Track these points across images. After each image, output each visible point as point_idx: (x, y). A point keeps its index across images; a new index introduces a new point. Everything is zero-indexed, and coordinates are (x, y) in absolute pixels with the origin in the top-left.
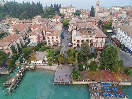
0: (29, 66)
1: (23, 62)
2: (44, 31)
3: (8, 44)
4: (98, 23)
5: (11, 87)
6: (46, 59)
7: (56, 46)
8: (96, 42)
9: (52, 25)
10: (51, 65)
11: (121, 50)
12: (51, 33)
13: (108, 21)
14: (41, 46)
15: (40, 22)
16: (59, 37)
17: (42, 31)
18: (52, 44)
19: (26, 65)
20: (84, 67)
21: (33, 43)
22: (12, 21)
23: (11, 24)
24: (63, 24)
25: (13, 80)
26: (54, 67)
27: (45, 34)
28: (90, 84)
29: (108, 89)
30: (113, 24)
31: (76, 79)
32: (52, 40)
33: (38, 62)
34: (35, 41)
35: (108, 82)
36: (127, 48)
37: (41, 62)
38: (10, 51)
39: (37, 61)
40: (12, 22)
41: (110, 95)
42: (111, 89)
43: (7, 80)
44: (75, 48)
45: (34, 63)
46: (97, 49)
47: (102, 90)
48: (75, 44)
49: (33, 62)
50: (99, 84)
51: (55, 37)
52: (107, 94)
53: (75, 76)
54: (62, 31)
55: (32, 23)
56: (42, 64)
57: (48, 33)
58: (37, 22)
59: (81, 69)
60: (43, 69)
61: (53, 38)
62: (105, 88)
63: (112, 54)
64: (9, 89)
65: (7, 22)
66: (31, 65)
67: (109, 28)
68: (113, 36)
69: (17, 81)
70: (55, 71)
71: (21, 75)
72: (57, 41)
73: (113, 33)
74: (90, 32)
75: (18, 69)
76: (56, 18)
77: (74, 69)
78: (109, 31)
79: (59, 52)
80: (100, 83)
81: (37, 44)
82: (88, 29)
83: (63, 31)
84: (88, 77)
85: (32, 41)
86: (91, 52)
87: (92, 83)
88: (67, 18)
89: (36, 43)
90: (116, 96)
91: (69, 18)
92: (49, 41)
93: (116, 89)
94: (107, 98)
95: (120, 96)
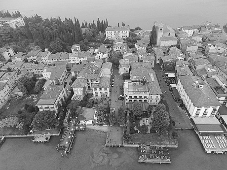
1: (71, 121)
5: (66, 149)
6: (95, 118)
8: (150, 98)
9: (98, 66)
10: (101, 125)
11: (178, 107)
12: (98, 82)
13: (170, 61)
15: (80, 58)
17: (88, 80)
19: (75, 125)
20: (135, 129)
24: (112, 63)
25: (67, 143)
26: (105, 128)
27: (90, 84)
28: (140, 147)
29: (155, 151)
30: (177, 66)
31: (127, 142)
32: (99, 93)
33: (88, 122)
34: (80, 93)
35: (156, 145)
37: (90, 122)
38: (56, 109)
39: (86, 121)
40: (43, 58)
41: (155, 157)
42: (157, 152)
43: (60, 142)
44: (127, 103)
45: (83, 123)
47: (149, 152)
48: (127, 100)
49: (82, 122)
50: (148, 147)
51: (103, 89)
52: (154, 156)
53: (127, 139)
54: (110, 75)
56: (92, 125)
57: (95, 82)
59: (132, 131)
60: (94, 130)
61: (101, 89)
62: (153, 151)
63: (161, 119)
64: (65, 152)
66: (80, 126)
68: (173, 85)
69: (70, 143)
70: (106, 133)
71: (73, 136)
72: (106, 93)
73: (174, 80)
74: (144, 84)
75: (67, 130)
76: (102, 52)
77: (125, 132)
78: (171, 75)
79: (108, 110)
80: (149, 145)
81: (83, 98)
82: (142, 82)
83: (112, 75)
84: (138, 140)
85: (76, 93)
86: (144, 110)
87: (142, 146)
88: (118, 49)
89: (80, 96)
90: (160, 158)
91: (120, 49)
92: (96, 93)
93: (162, 152)
94: (153, 160)
95: (164, 158)
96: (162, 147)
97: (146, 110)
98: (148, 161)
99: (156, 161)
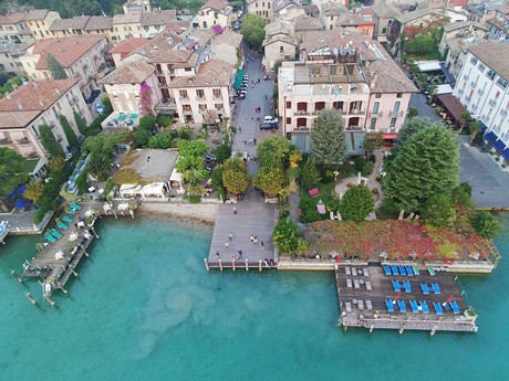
0: (115, 205)
1: (91, 189)
2: (164, 67)
3: (23, 118)
4: (384, 31)
5: (51, 278)
6: (176, 177)
7: (215, 127)
8: (371, 110)
9: (197, 40)
10: (195, 199)
11: (467, 145)
12: (192, 73)
13: (425, 25)
14: (155, 129)
15: (146, 28)
16: (224, 91)
17: (159, 67)
18: (198, 119)
19: (103, 199)
20: (321, 209)
21: (123, 117)
22: (34, 23)
23: (31, 35)
24: (242, 36)
25: (59, 255)
26: (209, 208)
27: (168, 80)
28: (342, 269)
29: (407, 285)
30: (448, 36)
31: (292, 250)
32: (198, 104)
33: (148, 190)
34: (131, 106)
35: (407, 263)
36: (492, 136)
37: (157, 189)
39: (143, 184)
40: (33, 28)
41: (409, 308)
42: (416, 288)
43: (35, 253)
44: (289, 135)
45: (132, 192)
46: (372, 141)
47: (382, 289)
49: (127, 189)
50: (375, 270)
51: (208, 92)
52: (402, 304)
53: (288, 241)
54: (237, 67)
55: (115, 34)
56: (164, 199)
57: (180, 72)
58: (134, 27)
59: (308, 214)
60: (168, 215)
61: (200, 94)
62: (395, 284)
63: (433, 159)
64: (48, 287)
65: (11, 28)
66: (120, 202)
67: (431, 52)
68: (443, 89)
69: (73, 258)
70: (212, 224)
71: (87, 235)
72: (219, 107)
73: (442, 75)
74: (350, 70)
75: (72, 217)
76: (213, 9)
77: (285, 215)
78: (427, 65)
79: (225, 152)
80: (379, 264)
81: (141, 120)
82: (341, 58)
83: (241, 68)
84: (335, 243)
85: (118, 108)
86: (350, 151)
87: (350, 266)
88: (261, 8)
89: (134, 116)
90: (432, 309)
91: (266, 9)
92: (187, 107)
93: (436, 288)
94: (400, 319)
95: (448, 311)
96: (433, 268)
97: (355, 152)
98: (379, 321)
99: (413, 322)
